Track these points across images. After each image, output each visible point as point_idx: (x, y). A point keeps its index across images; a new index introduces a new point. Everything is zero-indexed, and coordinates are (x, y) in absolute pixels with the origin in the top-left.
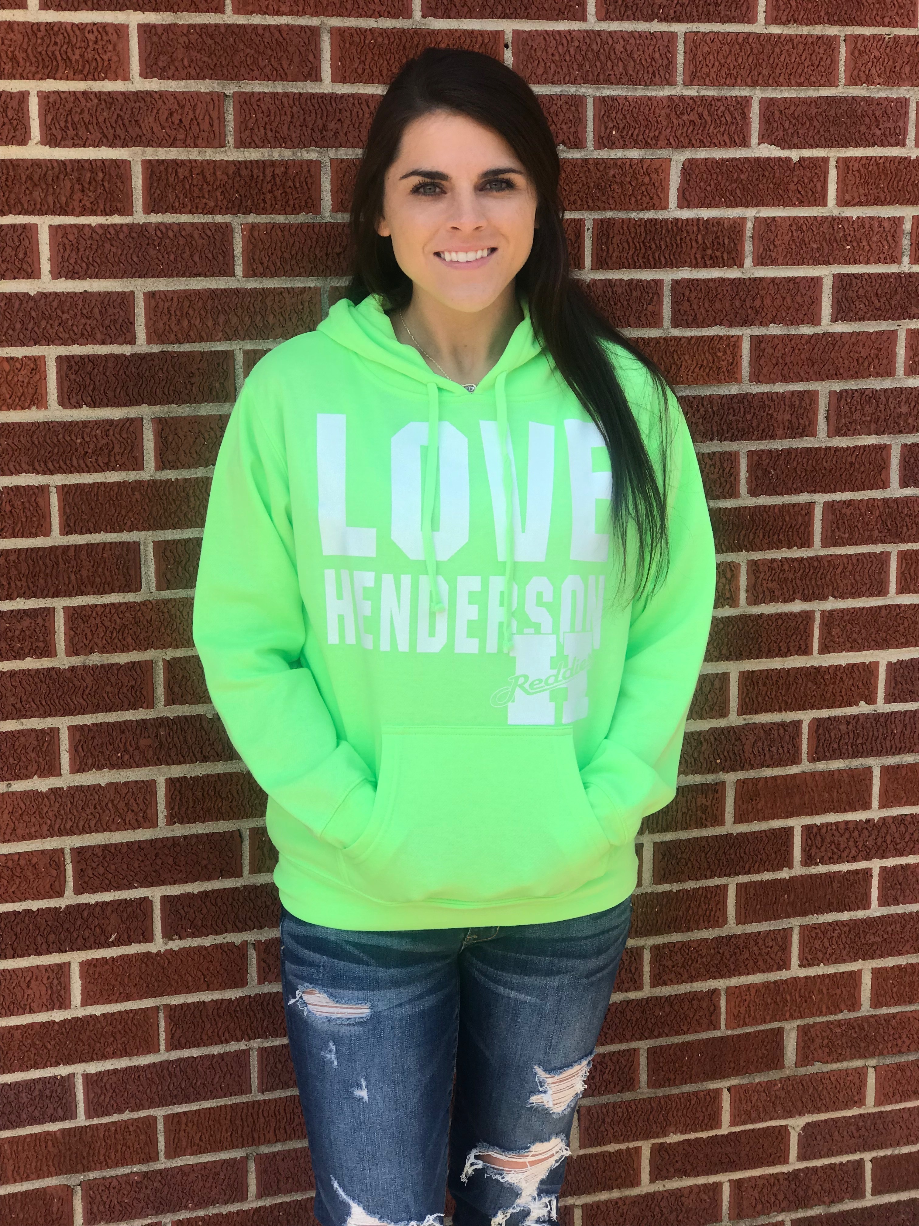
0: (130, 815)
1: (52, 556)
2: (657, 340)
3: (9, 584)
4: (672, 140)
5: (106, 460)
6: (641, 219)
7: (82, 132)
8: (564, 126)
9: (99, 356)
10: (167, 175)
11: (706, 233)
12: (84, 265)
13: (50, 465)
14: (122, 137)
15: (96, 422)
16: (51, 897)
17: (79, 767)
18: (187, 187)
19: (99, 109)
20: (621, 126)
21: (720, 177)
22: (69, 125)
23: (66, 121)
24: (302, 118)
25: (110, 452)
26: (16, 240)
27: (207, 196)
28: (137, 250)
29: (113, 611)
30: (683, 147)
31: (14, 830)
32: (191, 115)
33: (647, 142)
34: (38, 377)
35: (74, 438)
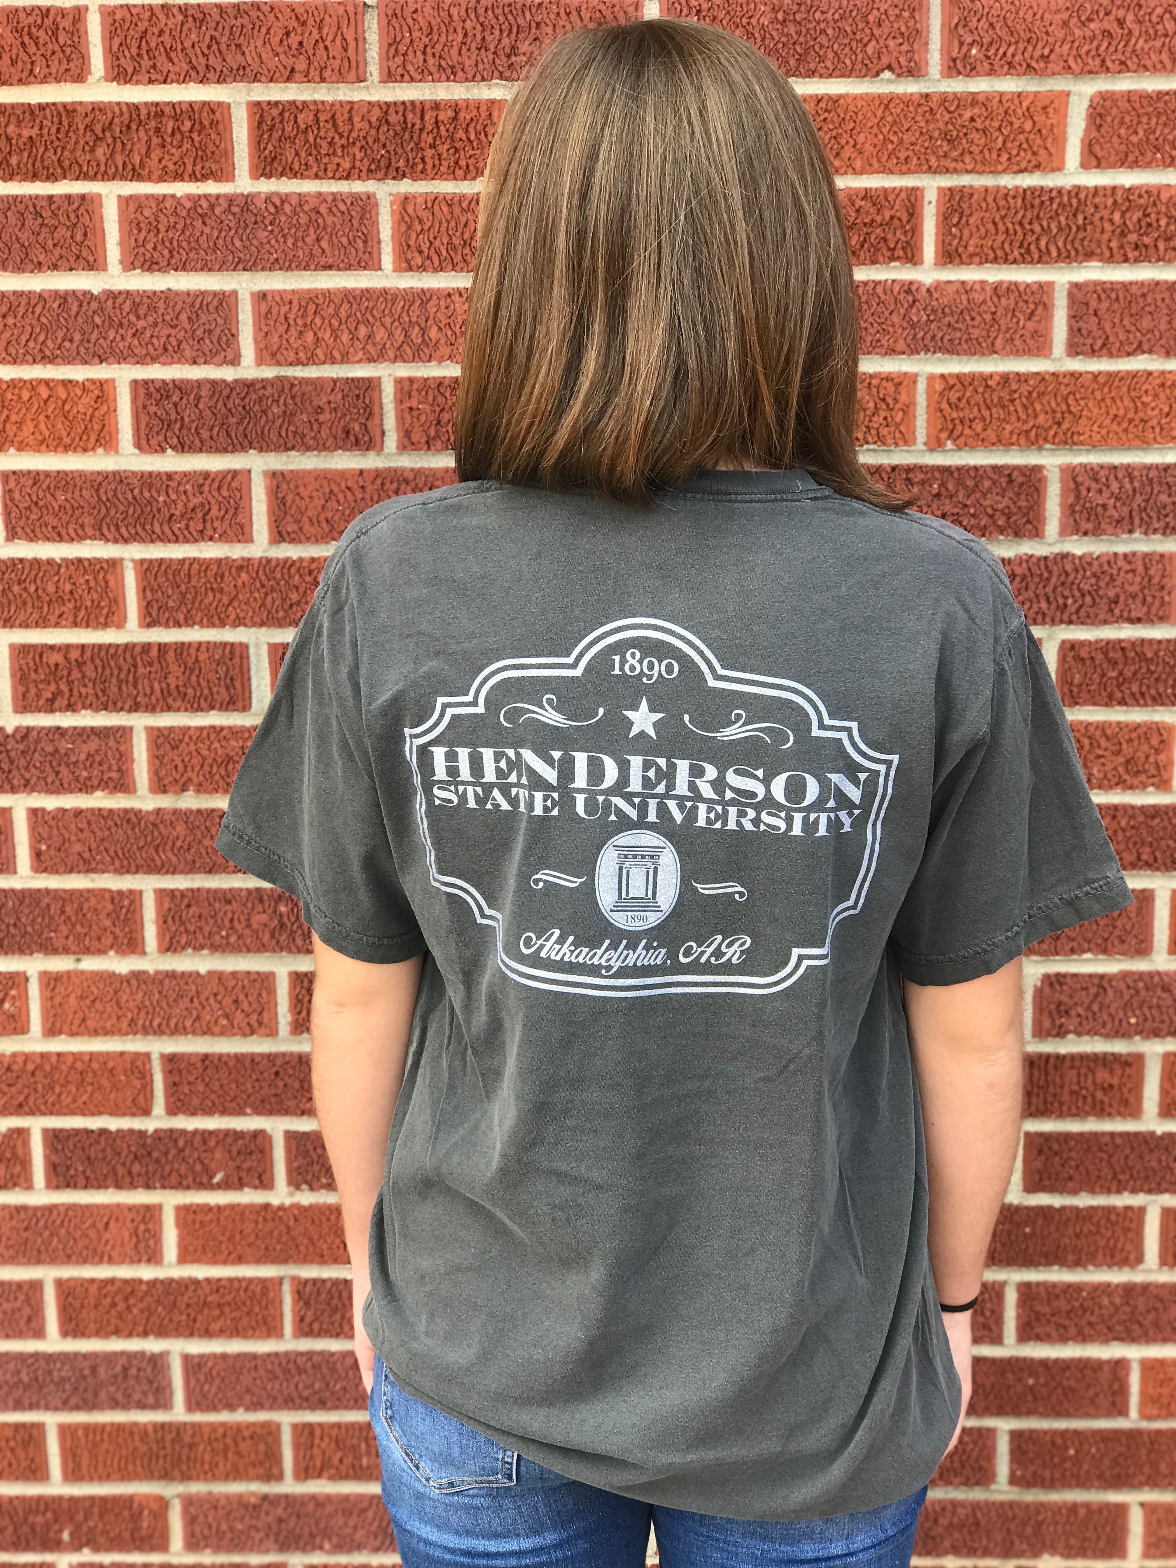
0: (239, 1017)
1: (128, 656)
2: (1040, 377)
3: (71, 690)
4: (1071, 62)
5: (200, 527)
6: (1017, 188)
7: (162, 61)
8: (892, 43)
9: (188, 381)
10: (281, 122)
11: (1127, 210)
12: (166, 252)
13: (123, 531)
14: (218, 69)
15: (185, 474)
16: (133, 1115)
17: (170, 946)
18: (311, 139)
19: (185, 28)
20: (986, 40)
21: (1154, 120)
22: (144, 52)
23: (139, 47)
24: (479, 37)
25: (205, 515)
26: (72, 216)
27: (340, 153)
28: (241, 231)
29: (213, 737)
30: (1090, 72)
31: (84, 1020)
32: (316, 35)
33: (1028, 65)
34: (104, 408)
35: (155, 495)
